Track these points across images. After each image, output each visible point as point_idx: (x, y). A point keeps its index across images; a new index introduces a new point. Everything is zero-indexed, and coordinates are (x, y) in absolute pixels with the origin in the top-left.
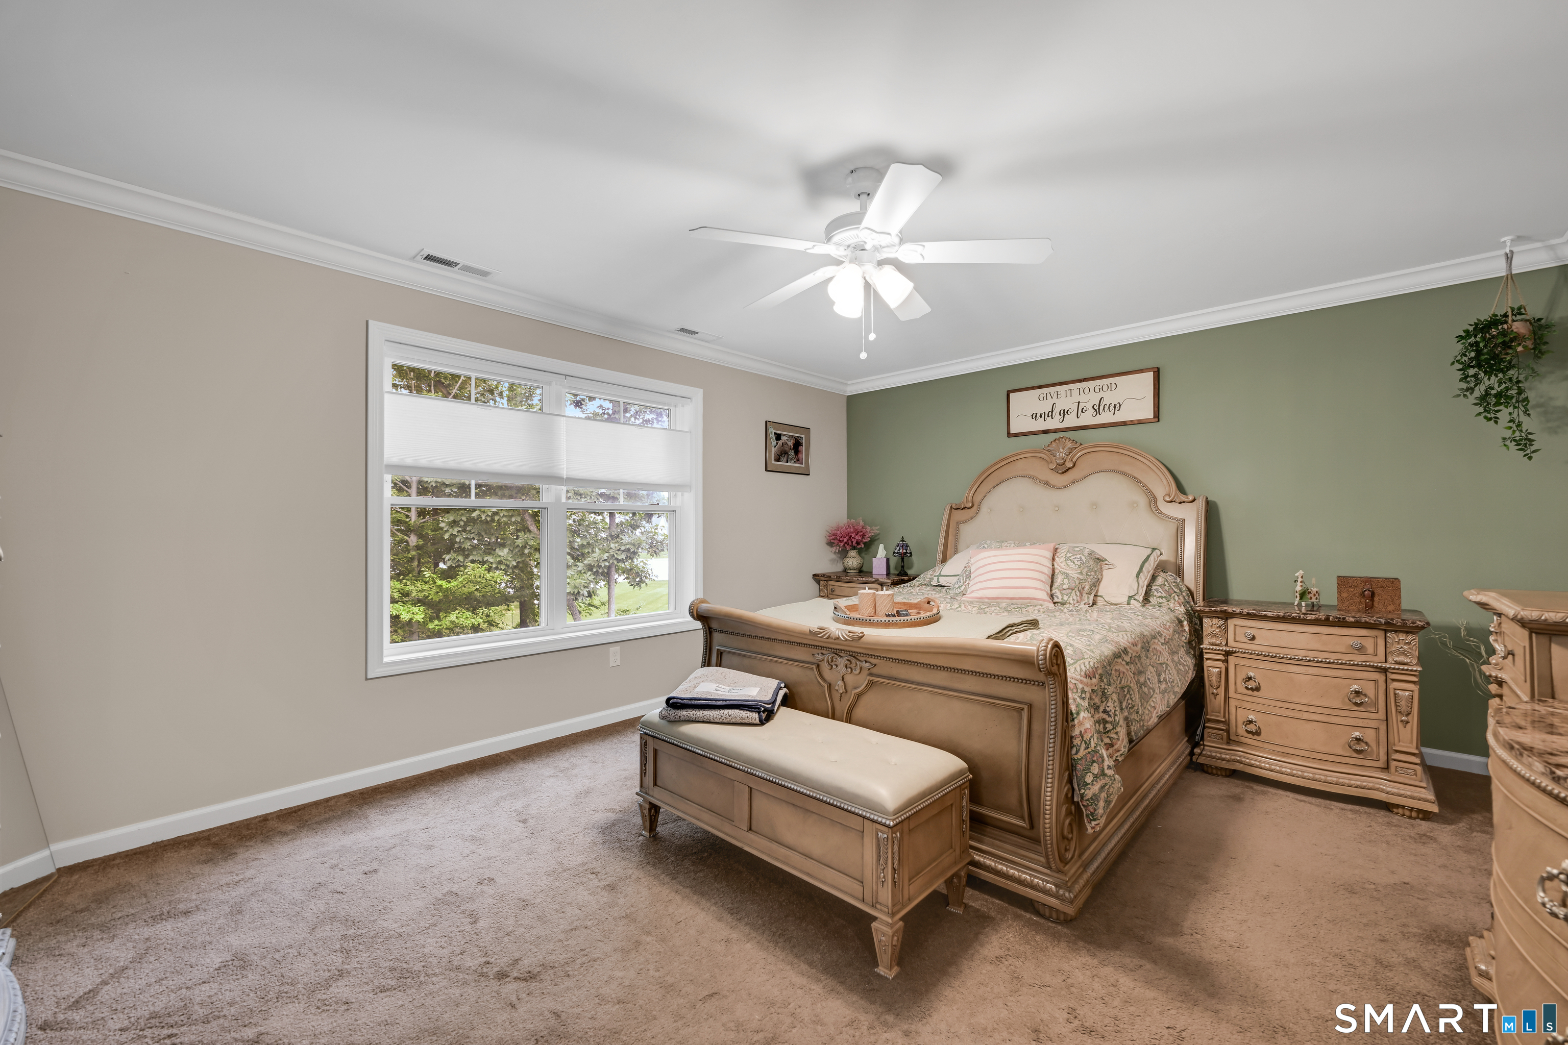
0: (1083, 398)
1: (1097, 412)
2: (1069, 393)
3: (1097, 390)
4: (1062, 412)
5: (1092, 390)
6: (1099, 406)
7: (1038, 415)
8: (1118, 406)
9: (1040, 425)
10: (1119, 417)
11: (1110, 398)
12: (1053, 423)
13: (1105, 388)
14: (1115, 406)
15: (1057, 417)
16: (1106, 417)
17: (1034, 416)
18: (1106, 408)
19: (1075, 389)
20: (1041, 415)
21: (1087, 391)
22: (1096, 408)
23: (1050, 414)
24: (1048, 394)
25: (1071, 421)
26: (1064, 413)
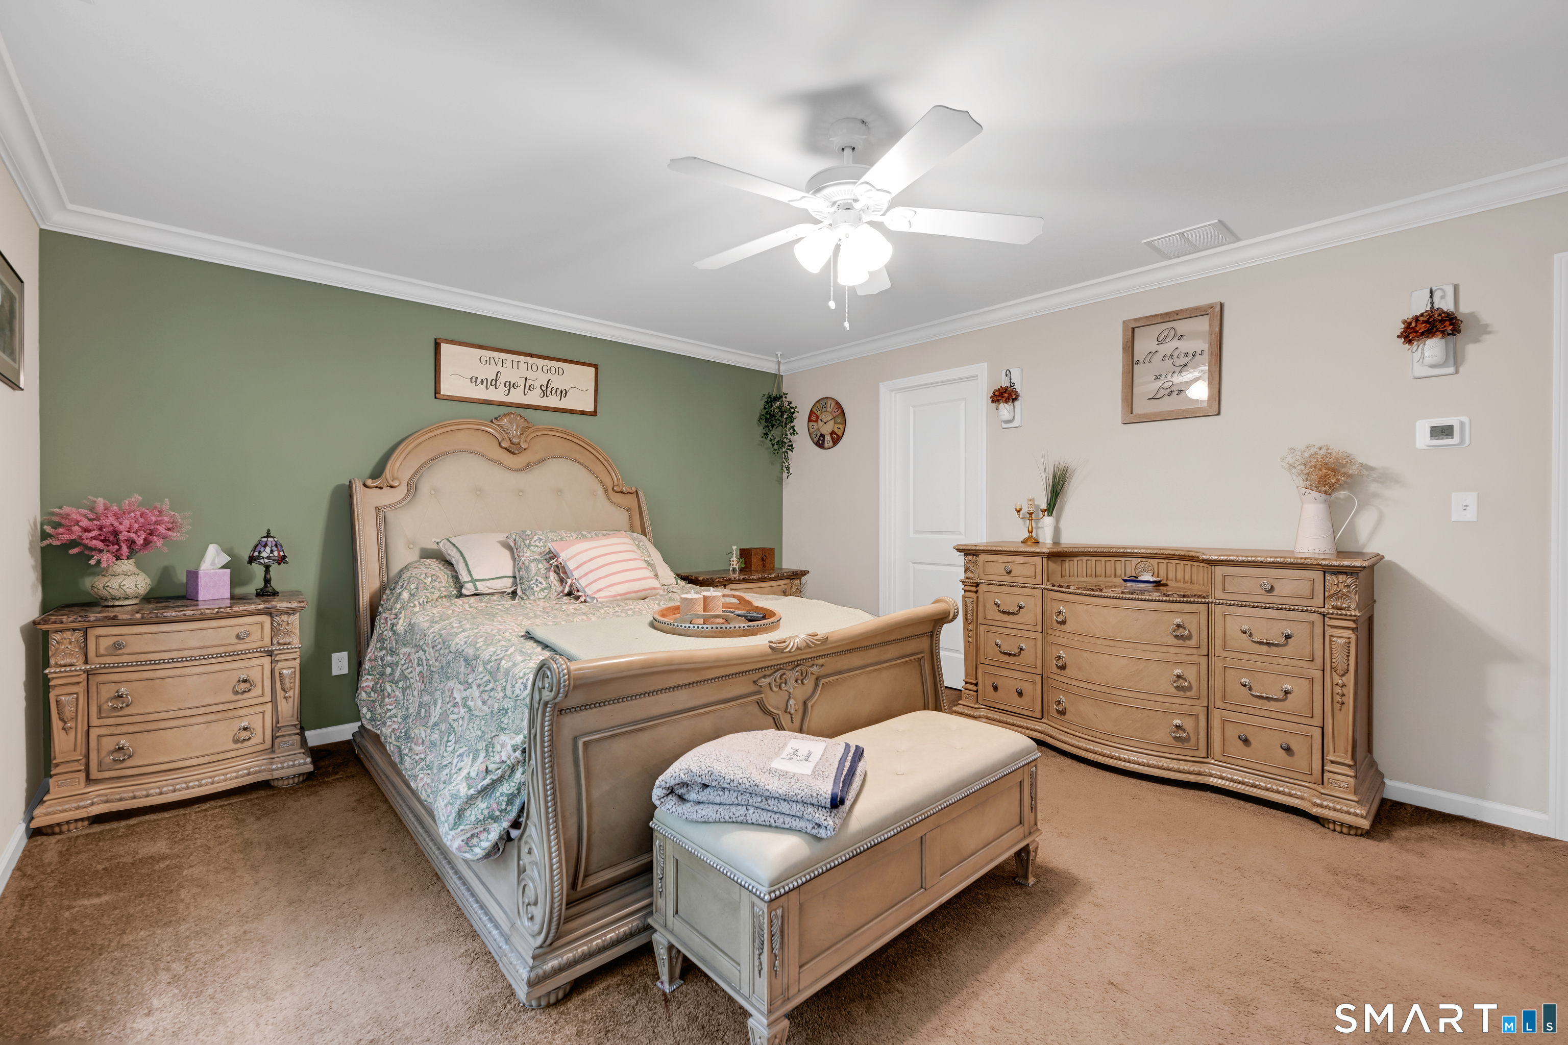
0: (530, 374)
1: (545, 394)
2: (515, 364)
3: (545, 369)
4: (508, 384)
5: (540, 368)
6: (547, 388)
7: (479, 381)
8: (564, 392)
9: (480, 393)
10: (565, 404)
11: (558, 382)
12: (497, 394)
13: (553, 370)
14: (561, 392)
15: (502, 388)
16: (552, 401)
17: (474, 380)
18: (554, 392)
19: (523, 362)
20: (482, 381)
21: (534, 367)
22: (544, 389)
23: (494, 383)
24: (492, 359)
25: (516, 397)
26: (510, 386)
